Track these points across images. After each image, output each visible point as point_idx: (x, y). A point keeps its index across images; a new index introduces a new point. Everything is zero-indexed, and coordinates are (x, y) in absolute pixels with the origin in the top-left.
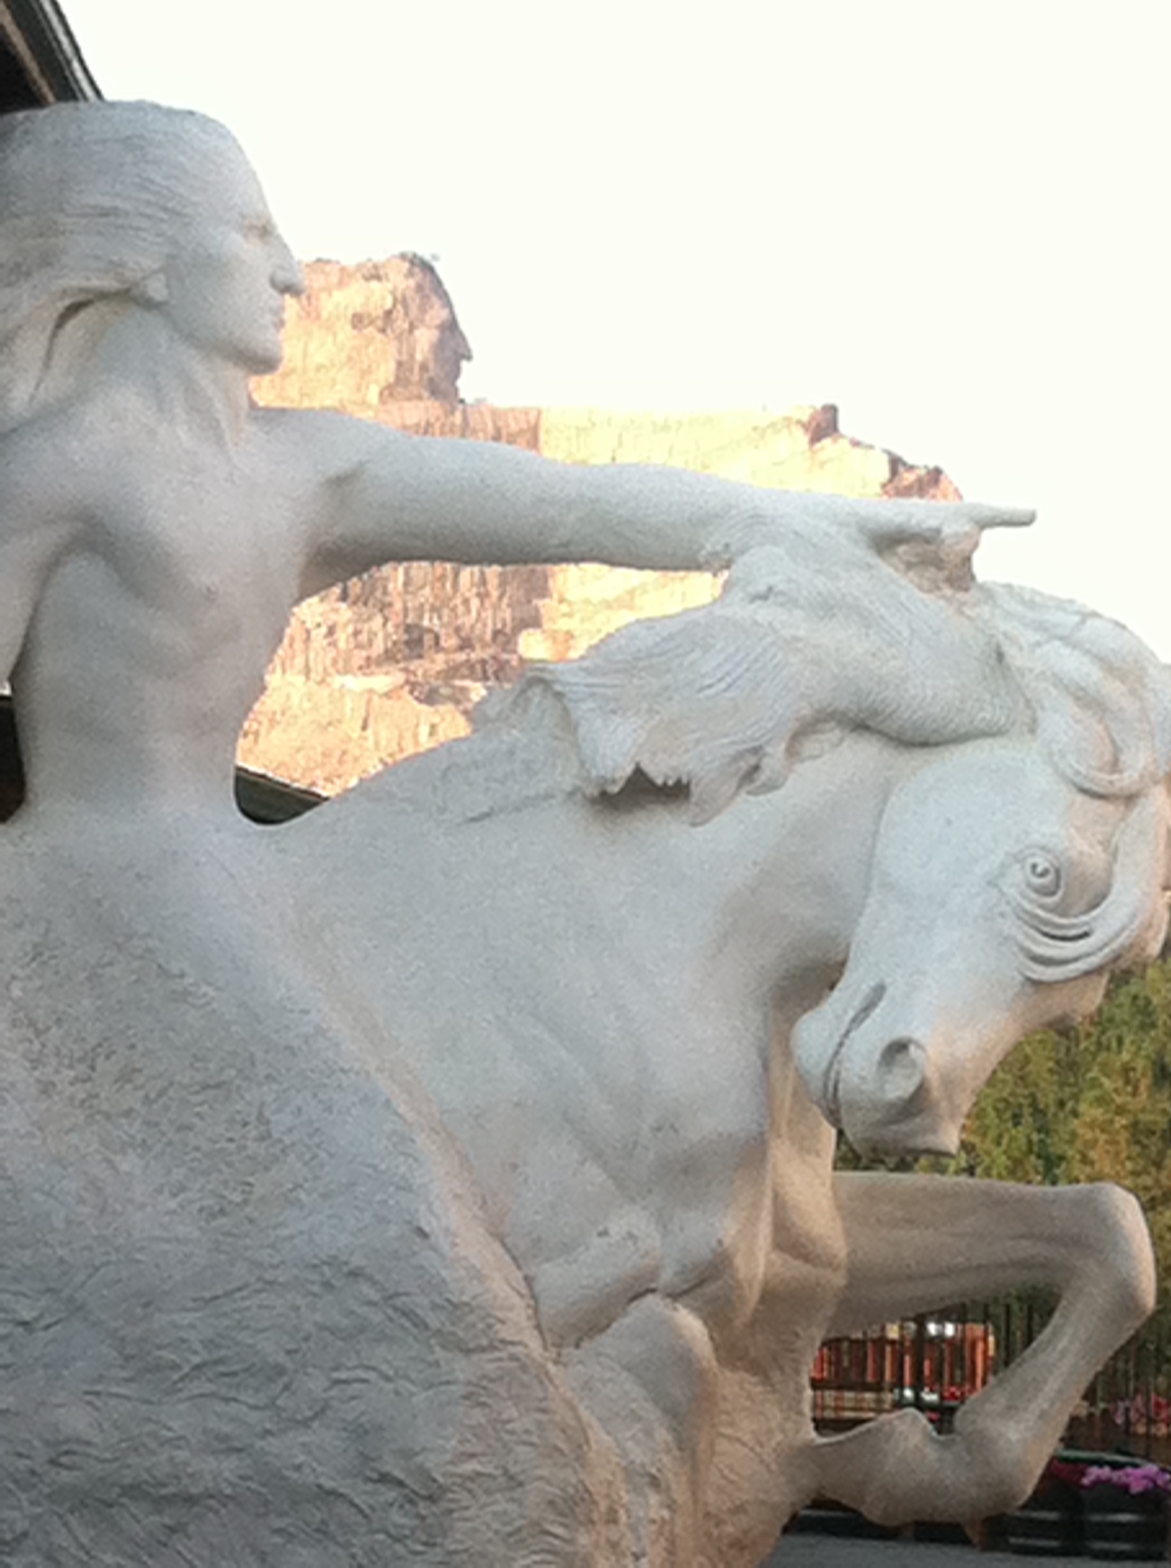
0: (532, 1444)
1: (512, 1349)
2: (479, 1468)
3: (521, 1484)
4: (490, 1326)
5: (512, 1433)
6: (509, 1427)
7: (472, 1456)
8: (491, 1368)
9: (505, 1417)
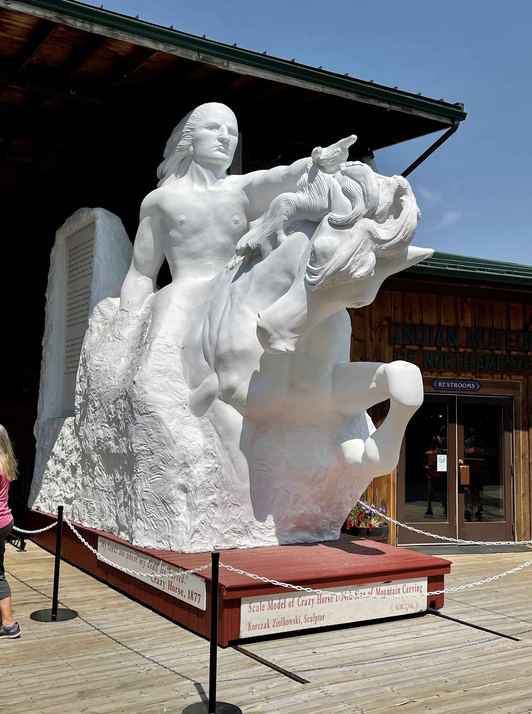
0: (157, 442)
1: (152, 414)
2: (144, 448)
3: (153, 454)
4: (145, 408)
5: (151, 438)
6: (151, 436)
7: (142, 445)
8: (146, 420)
9: (150, 434)
